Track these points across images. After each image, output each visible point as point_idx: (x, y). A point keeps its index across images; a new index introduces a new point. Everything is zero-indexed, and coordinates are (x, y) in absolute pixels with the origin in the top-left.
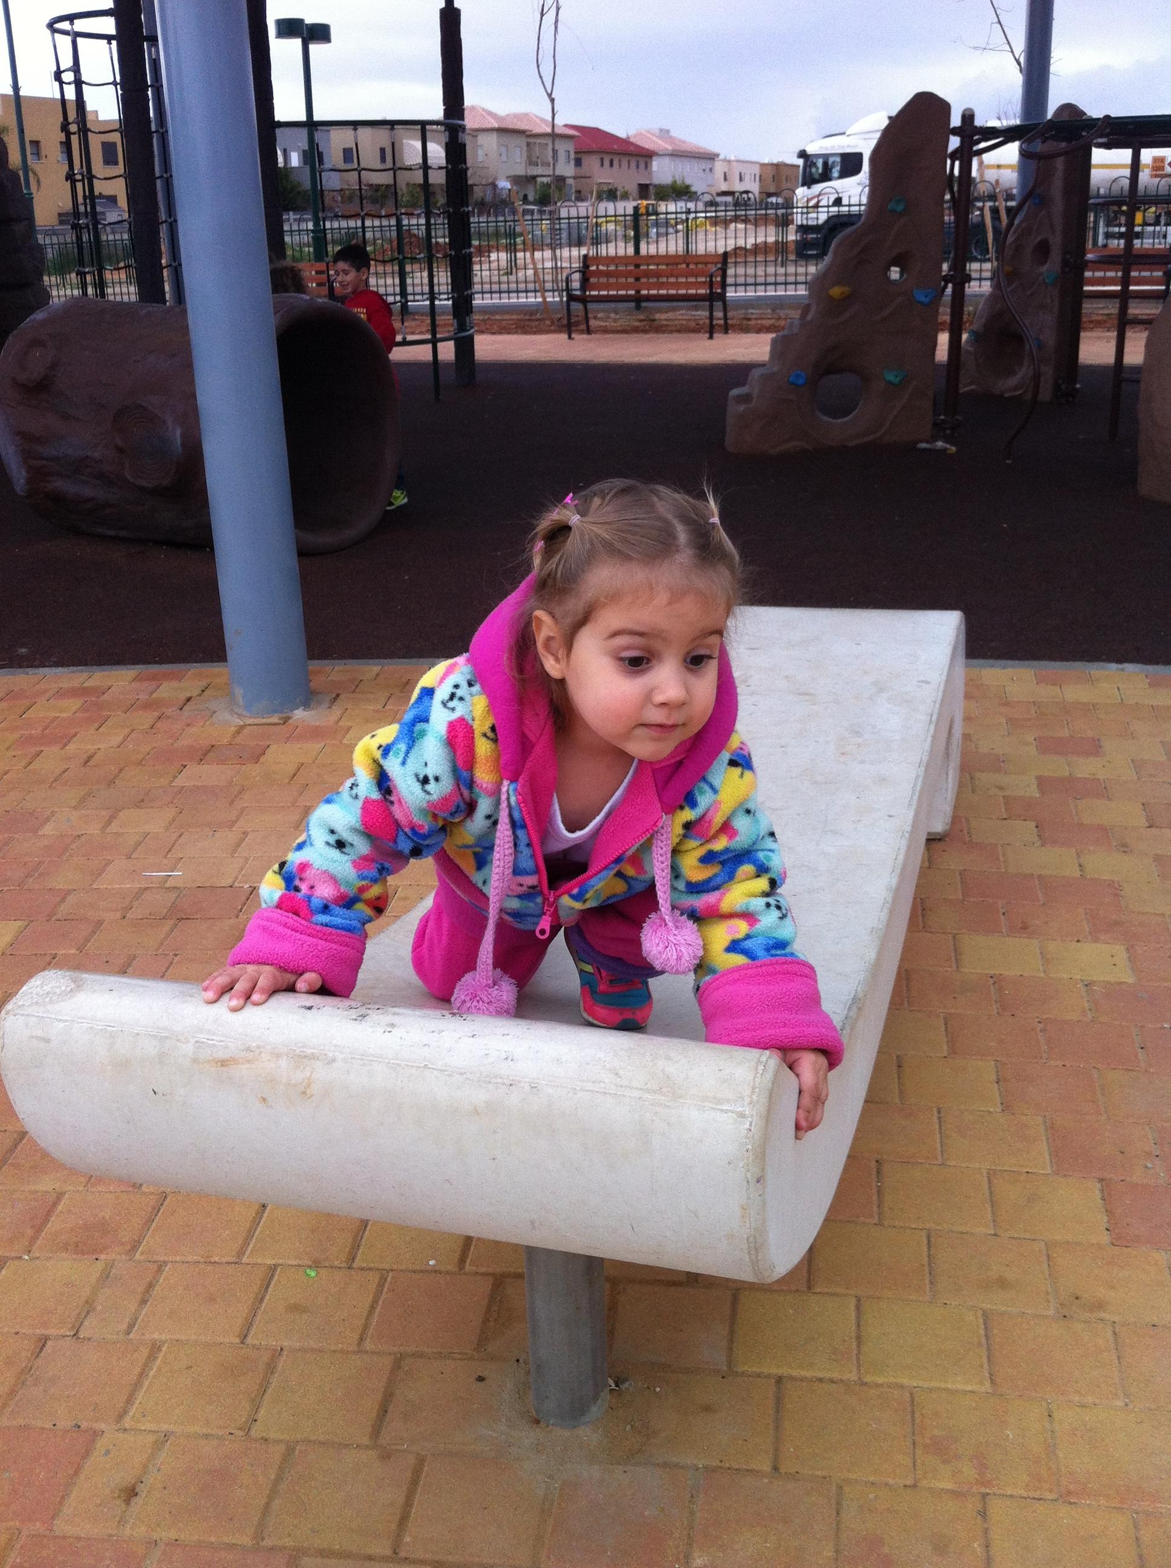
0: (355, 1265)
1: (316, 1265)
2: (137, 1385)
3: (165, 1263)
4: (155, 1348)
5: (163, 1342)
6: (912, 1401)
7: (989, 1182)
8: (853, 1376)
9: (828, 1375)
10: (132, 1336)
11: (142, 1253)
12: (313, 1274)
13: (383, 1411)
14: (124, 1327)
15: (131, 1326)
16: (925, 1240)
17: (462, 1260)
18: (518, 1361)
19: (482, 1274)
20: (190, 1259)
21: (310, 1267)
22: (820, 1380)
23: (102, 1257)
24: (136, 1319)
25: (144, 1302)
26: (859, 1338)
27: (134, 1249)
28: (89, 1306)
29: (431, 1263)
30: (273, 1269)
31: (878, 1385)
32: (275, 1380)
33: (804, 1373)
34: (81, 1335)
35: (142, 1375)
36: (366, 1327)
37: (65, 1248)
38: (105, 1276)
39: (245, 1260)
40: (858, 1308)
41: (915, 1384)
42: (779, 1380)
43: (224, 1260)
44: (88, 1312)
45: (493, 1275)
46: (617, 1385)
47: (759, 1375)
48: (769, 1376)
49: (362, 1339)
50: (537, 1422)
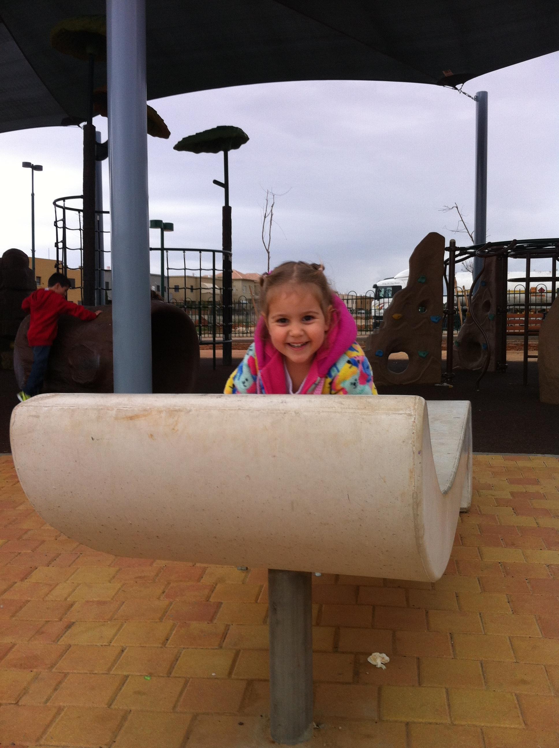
0: (172, 675)
1: (151, 675)
2: (48, 726)
3: (68, 673)
4: (60, 709)
5: (64, 707)
6: (482, 733)
7: (510, 641)
8: (448, 721)
9: (434, 721)
10: (48, 704)
11: (56, 669)
12: (149, 678)
13: (187, 738)
14: (43, 700)
15: (47, 700)
16: (479, 664)
17: (230, 673)
18: (262, 716)
19: (241, 680)
20: (82, 672)
21: (147, 676)
22: (430, 723)
23: (35, 670)
24: (51, 697)
25: (55, 689)
26: (449, 705)
27: (52, 667)
28: (25, 691)
29: (213, 674)
30: (127, 677)
31: (462, 725)
32: (126, 724)
33: (421, 720)
34: (20, 704)
35: (52, 721)
36: (177, 701)
37: (15, 666)
38: (36, 678)
39: (112, 672)
40: (447, 692)
41: (483, 725)
42: (407, 724)
43: (101, 672)
44: (25, 694)
45: (247, 680)
46: (317, 726)
47: (396, 721)
48: (401, 722)
49: (175, 707)
50: (273, 742)
